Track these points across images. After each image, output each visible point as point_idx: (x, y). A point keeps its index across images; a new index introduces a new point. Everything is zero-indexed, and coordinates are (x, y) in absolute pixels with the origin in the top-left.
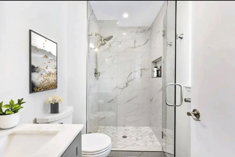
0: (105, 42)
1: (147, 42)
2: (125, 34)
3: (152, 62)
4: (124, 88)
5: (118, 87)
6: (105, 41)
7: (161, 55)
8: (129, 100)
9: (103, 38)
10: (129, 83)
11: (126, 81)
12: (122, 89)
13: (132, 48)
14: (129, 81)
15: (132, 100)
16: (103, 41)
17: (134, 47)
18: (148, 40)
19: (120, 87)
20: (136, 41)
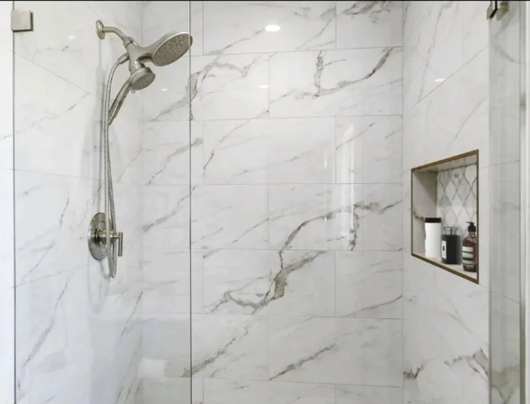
0: (149, 70)
1: (383, 61)
2: (273, 28)
3: (413, 170)
4: (264, 303)
5: (235, 296)
6: (148, 64)
7: (474, 137)
8: (291, 367)
9: (139, 48)
10: (291, 277)
11: (276, 270)
12: (255, 307)
13: (306, 94)
14: (292, 268)
15: (305, 364)
16: (136, 64)
17: (315, 90)
18: (387, 55)
19: (245, 298)
20: (326, 61)
